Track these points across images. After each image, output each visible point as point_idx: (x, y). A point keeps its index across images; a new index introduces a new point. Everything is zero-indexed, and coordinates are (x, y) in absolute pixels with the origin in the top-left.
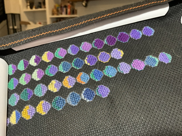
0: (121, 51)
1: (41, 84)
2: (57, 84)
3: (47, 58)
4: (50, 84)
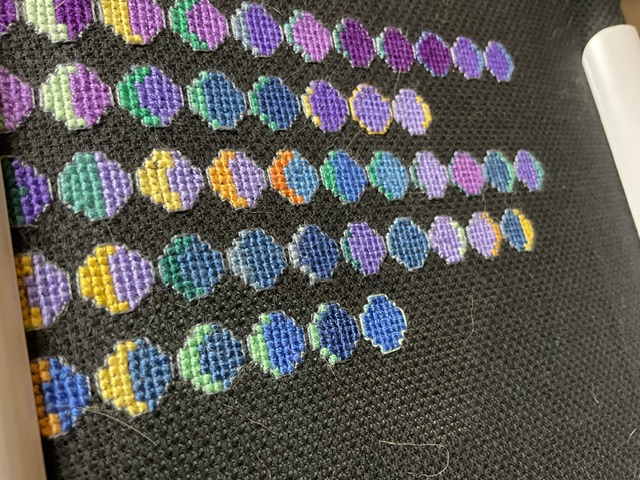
0: (424, 105)
1: (98, 154)
4: (147, 162)
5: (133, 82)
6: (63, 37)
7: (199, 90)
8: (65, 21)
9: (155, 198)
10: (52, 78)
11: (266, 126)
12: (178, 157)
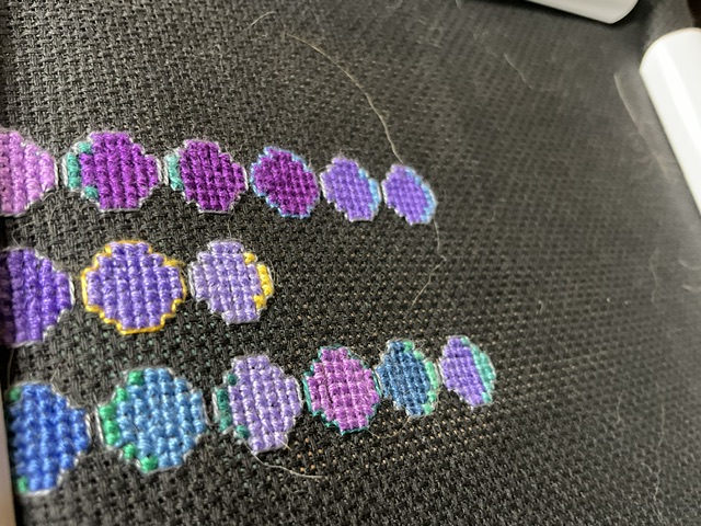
0: (261, 267)
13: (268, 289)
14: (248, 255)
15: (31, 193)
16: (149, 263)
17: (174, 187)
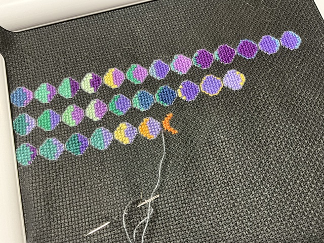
0: (242, 75)
1: (103, 128)
2: (129, 130)
3: (112, 81)
4: (118, 128)
5: (114, 101)
6: (93, 92)
7: (137, 98)
8: (93, 87)
9: (120, 141)
10: (90, 106)
11: (163, 106)
12: (128, 125)
13: (244, 80)
14: (238, 72)
15: (188, 68)
16: (214, 80)
17: (217, 59)
